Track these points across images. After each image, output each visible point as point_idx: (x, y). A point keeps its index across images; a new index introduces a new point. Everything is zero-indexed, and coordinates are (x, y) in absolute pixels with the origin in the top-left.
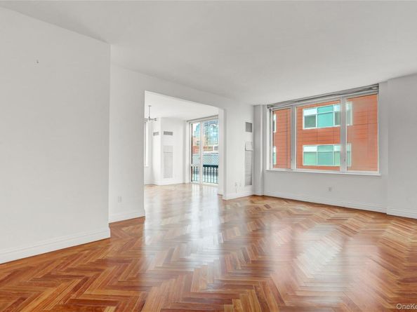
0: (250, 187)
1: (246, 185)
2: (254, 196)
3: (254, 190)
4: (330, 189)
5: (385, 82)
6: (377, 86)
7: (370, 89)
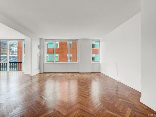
0: (39, 70)
1: (38, 69)
2: (40, 73)
3: (40, 71)
4: (66, 68)
5: (79, 39)
6: (77, 40)
7: (76, 40)
